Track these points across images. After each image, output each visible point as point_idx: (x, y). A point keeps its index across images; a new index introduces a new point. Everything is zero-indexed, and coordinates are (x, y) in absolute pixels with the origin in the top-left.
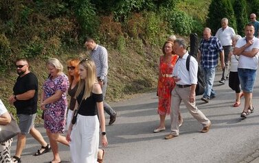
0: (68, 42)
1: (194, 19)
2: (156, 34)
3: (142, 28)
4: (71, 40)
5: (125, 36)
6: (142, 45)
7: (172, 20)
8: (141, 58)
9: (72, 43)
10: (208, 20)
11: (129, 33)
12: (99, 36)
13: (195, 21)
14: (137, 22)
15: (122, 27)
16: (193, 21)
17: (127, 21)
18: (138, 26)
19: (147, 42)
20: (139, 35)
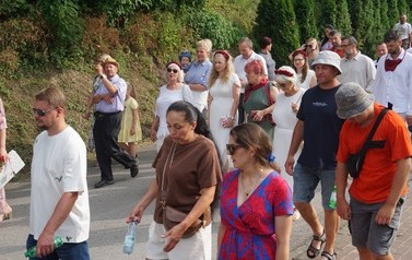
0: (31, 59)
1: (234, 26)
2: (175, 48)
3: (152, 39)
4: (36, 55)
5: (125, 50)
6: (152, 65)
7: (200, 27)
8: (151, 86)
9: (39, 61)
10: (255, 27)
11: (131, 46)
12: (82, 49)
13: (236, 29)
14: (145, 28)
15: (120, 36)
16: (232, 29)
17: (128, 27)
18: (146, 35)
19: (160, 61)
20: (148, 49)
